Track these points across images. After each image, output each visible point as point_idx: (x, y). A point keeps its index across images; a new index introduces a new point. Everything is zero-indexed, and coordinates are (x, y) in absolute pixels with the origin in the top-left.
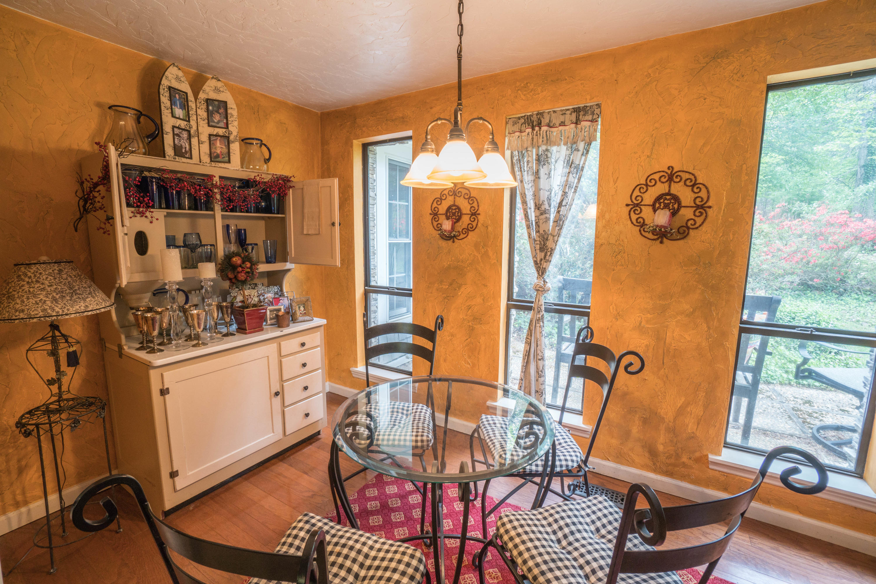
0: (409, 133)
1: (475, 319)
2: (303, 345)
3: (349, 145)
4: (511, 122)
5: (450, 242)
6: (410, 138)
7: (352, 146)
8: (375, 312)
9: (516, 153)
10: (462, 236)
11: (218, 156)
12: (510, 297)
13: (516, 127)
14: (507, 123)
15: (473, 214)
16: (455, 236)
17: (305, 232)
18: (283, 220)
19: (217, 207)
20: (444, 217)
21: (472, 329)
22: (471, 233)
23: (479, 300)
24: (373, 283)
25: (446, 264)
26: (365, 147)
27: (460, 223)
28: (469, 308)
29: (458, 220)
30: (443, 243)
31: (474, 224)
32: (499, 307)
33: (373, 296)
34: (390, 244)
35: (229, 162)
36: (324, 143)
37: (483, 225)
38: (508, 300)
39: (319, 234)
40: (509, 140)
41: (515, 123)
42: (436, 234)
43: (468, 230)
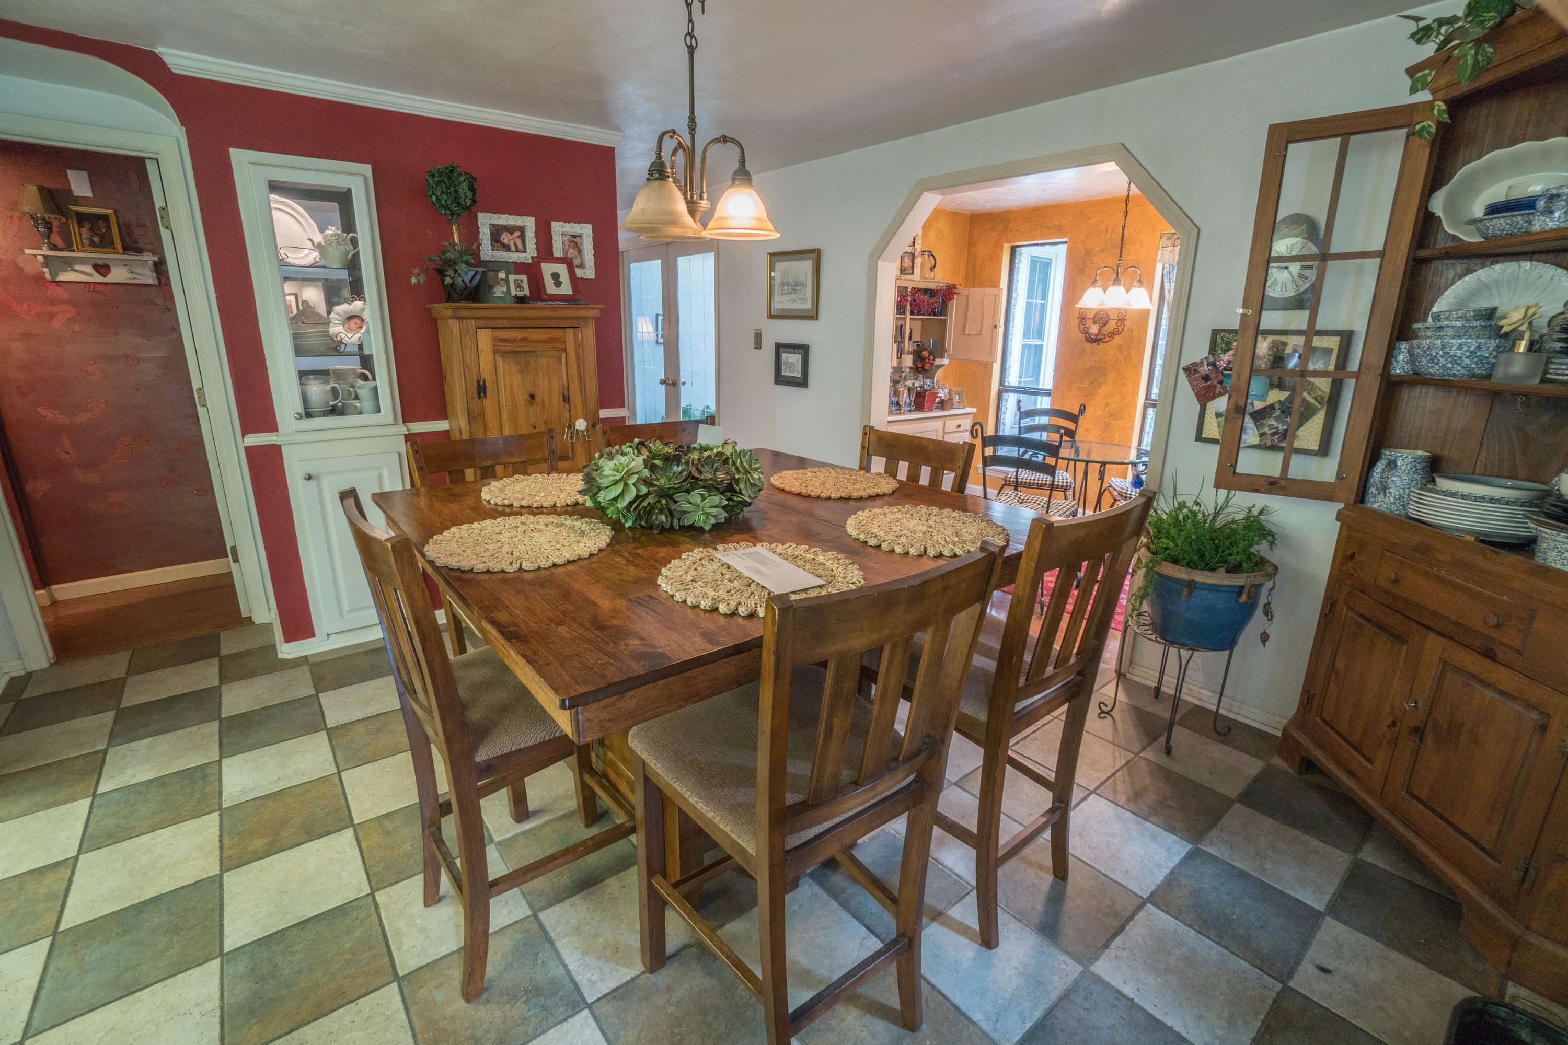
0: (1066, 240)
1: (1111, 415)
2: (959, 426)
3: (998, 247)
4: (1165, 237)
5: (1095, 345)
6: (1066, 242)
7: (1002, 250)
8: (1005, 413)
9: (1167, 266)
10: (1107, 339)
11: (905, 269)
12: (1148, 397)
13: (1170, 243)
14: (1161, 237)
15: (1120, 320)
16: (1100, 339)
17: (967, 333)
18: (945, 321)
19: (908, 313)
20: (1091, 321)
21: (1107, 425)
22: (1116, 337)
23: (1117, 398)
24: (1006, 384)
25: (1088, 365)
26: (1013, 249)
27: (1107, 327)
28: (1107, 405)
29: (1105, 325)
30: (1088, 346)
31: (1120, 329)
32: (1136, 404)
33: (1005, 395)
34: (1023, 345)
35: (913, 273)
36: (971, 243)
37: (1128, 329)
38: (1146, 399)
39: (981, 334)
40: (1162, 254)
41: (1169, 238)
42: (1082, 337)
43: (1113, 334)
